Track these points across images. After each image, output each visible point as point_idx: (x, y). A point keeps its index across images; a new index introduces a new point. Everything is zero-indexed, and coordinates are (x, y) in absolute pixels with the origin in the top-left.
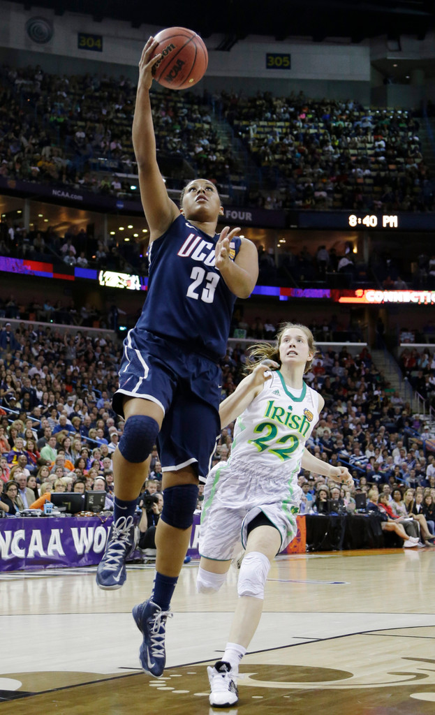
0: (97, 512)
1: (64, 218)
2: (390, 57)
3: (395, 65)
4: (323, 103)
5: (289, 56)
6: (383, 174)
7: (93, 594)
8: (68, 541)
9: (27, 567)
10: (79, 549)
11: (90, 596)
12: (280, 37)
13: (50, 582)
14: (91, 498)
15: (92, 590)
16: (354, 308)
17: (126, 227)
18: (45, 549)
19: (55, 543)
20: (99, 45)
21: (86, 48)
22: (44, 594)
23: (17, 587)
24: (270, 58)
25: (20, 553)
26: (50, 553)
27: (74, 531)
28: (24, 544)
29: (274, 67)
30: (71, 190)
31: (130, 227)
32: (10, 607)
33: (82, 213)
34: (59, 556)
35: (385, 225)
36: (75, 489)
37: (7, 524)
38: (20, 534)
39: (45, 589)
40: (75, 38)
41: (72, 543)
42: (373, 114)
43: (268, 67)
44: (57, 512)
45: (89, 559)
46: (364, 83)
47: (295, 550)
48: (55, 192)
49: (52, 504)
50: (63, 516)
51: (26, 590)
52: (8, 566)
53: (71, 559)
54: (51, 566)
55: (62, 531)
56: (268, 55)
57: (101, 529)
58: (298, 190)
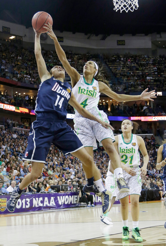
0: (65, 191)
2: (158, 40)
3: (159, 43)
4: (136, 56)
5: (124, 41)
6: (157, 78)
7: (65, 217)
8: (56, 201)
9: (44, 209)
10: (60, 203)
11: (64, 218)
12: (121, 35)
13: (51, 214)
14: (64, 187)
15: (65, 216)
16: (149, 123)
18: (49, 203)
19: (52, 201)
20: (62, 40)
22: (50, 218)
23: (41, 215)
24: (118, 42)
25: (41, 205)
26: (51, 205)
27: (58, 197)
28: (42, 202)
29: (120, 45)
32: (39, 222)
34: (54, 205)
35: (158, 95)
37: (37, 196)
38: (41, 199)
39: (50, 216)
41: (58, 201)
42: (153, 59)
43: (118, 45)
44: (53, 192)
45: (63, 206)
46: (149, 49)
49: (51, 189)
50: (55, 193)
51: (43, 216)
52: (37, 209)
53: (58, 206)
54: (51, 209)
55: (54, 197)
56: (118, 41)
57: (67, 197)
58: (129, 85)
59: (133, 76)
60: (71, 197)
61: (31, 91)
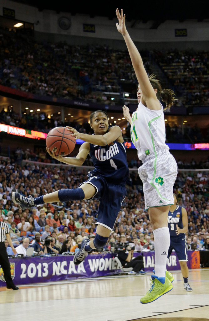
0: (100, 252)
1: (80, 115)
4: (203, 53)
5: (186, 30)
7: (100, 289)
8: (87, 266)
9: (68, 278)
10: (92, 269)
11: (98, 290)
12: (181, 21)
13: (79, 285)
15: (99, 287)
18: (76, 269)
19: (81, 267)
20: (93, 30)
21: (87, 31)
22: (77, 290)
23: (64, 287)
25: (65, 272)
26: (79, 272)
27: (90, 261)
28: (66, 268)
29: (179, 36)
30: (83, 101)
31: (112, 118)
32: (61, 296)
33: (89, 112)
34: (83, 273)
37: (58, 259)
38: (64, 263)
39: (77, 288)
40: (82, 27)
41: (89, 267)
43: (176, 36)
45: (97, 274)
47: (195, 267)
48: (76, 103)
51: (68, 288)
52: (59, 278)
53: (89, 274)
54: (79, 278)
56: (176, 30)
57: (102, 260)
58: (193, 96)
59: (200, 82)
60: (109, 260)
61: (48, 106)
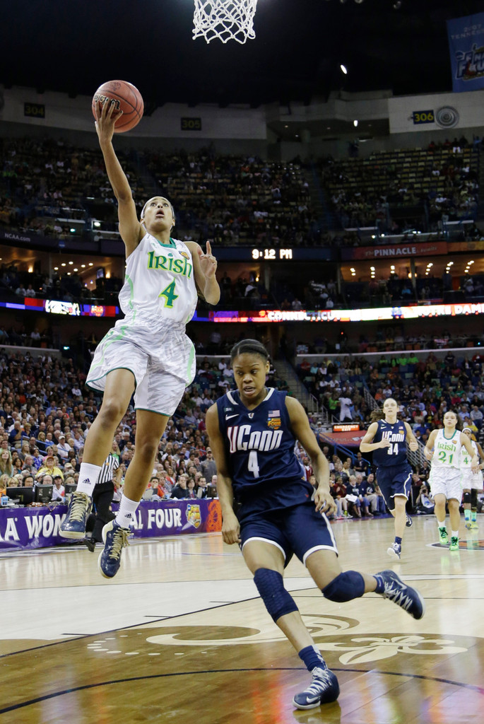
0: (46, 503)
1: (15, 256)
2: (283, 119)
3: (286, 126)
4: (228, 158)
5: (199, 119)
6: (279, 215)
7: (43, 572)
8: (22, 528)
10: (31, 533)
11: (41, 574)
12: (192, 104)
13: (7, 563)
14: (41, 491)
15: (42, 569)
16: (258, 326)
17: (67, 263)
18: (3, 535)
19: (11, 530)
20: (42, 113)
21: (31, 115)
22: (2, 573)
24: (184, 121)
26: (7, 539)
27: (27, 519)
29: (188, 129)
30: (22, 234)
31: (71, 263)
33: (30, 252)
34: (15, 540)
35: (281, 257)
36: (26, 483)
40: (22, 108)
42: (270, 166)
43: (183, 129)
44: (12, 504)
45: (39, 543)
46: (262, 141)
47: (213, 528)
48: (7, 236)
49: (7, 497)
50: (17, 507)
53: (25, 540)
54: (7, 549)
55: (16, 519)
56: (183, 119)
57: (49, 517)
58: (210, 230)
59: (223, 207)
60: (61, 517)
